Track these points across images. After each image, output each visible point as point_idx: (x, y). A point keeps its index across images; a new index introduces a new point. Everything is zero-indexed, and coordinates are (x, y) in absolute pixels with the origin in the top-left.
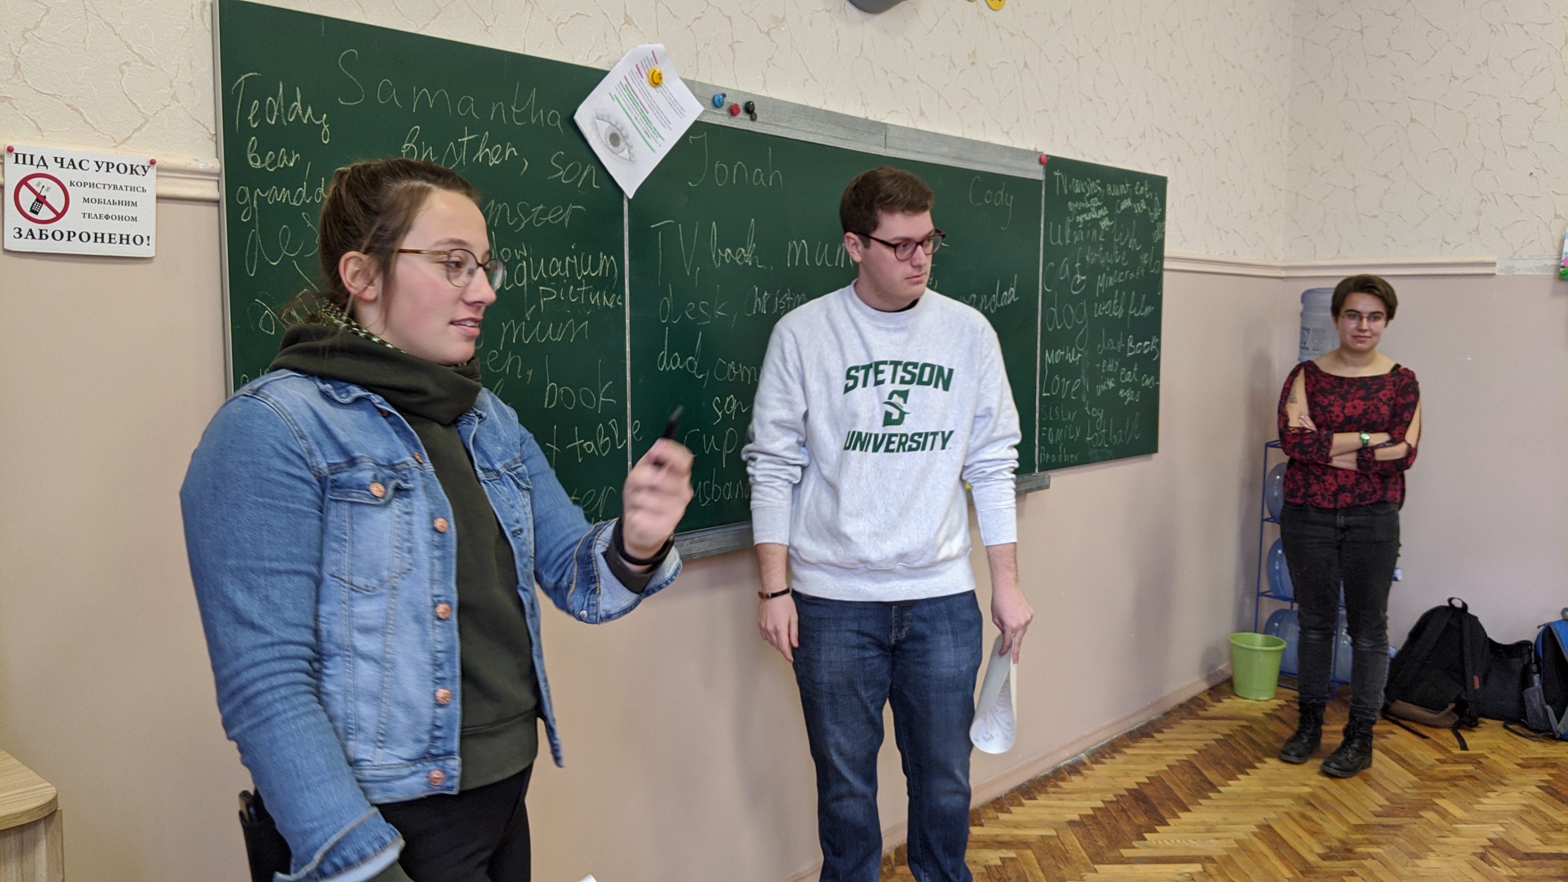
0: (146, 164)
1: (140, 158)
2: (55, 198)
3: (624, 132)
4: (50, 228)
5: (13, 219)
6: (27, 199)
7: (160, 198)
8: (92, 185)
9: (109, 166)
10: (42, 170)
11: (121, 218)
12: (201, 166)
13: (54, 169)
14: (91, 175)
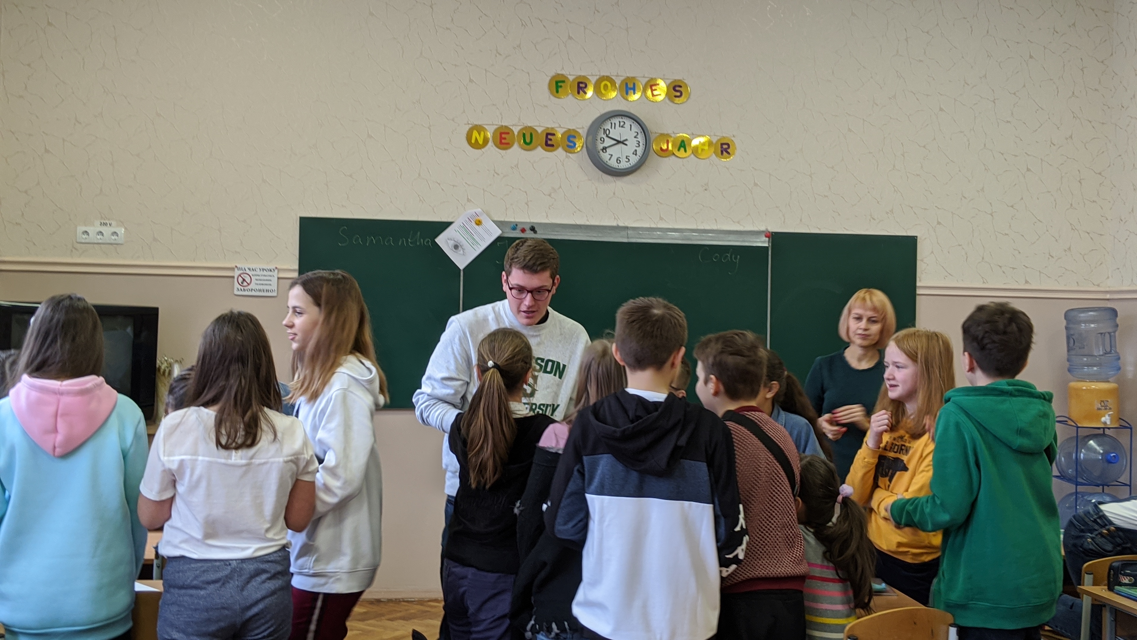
0: (274, 268)
1: (272, 267)
2: (248, 280)
3: (461, 244)
4: (246, 288)
5: (236, 285)
6: (240, 280)
7: (278, 278)
8: (258, 275)
9: (263, 270)
10: (245, 272)
11: (266, 285)
12: (292, 268)
13: (248, 271)
14: (258, 272)
